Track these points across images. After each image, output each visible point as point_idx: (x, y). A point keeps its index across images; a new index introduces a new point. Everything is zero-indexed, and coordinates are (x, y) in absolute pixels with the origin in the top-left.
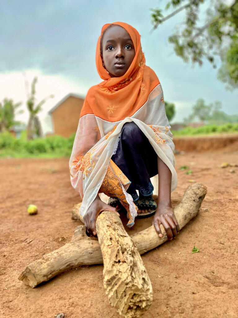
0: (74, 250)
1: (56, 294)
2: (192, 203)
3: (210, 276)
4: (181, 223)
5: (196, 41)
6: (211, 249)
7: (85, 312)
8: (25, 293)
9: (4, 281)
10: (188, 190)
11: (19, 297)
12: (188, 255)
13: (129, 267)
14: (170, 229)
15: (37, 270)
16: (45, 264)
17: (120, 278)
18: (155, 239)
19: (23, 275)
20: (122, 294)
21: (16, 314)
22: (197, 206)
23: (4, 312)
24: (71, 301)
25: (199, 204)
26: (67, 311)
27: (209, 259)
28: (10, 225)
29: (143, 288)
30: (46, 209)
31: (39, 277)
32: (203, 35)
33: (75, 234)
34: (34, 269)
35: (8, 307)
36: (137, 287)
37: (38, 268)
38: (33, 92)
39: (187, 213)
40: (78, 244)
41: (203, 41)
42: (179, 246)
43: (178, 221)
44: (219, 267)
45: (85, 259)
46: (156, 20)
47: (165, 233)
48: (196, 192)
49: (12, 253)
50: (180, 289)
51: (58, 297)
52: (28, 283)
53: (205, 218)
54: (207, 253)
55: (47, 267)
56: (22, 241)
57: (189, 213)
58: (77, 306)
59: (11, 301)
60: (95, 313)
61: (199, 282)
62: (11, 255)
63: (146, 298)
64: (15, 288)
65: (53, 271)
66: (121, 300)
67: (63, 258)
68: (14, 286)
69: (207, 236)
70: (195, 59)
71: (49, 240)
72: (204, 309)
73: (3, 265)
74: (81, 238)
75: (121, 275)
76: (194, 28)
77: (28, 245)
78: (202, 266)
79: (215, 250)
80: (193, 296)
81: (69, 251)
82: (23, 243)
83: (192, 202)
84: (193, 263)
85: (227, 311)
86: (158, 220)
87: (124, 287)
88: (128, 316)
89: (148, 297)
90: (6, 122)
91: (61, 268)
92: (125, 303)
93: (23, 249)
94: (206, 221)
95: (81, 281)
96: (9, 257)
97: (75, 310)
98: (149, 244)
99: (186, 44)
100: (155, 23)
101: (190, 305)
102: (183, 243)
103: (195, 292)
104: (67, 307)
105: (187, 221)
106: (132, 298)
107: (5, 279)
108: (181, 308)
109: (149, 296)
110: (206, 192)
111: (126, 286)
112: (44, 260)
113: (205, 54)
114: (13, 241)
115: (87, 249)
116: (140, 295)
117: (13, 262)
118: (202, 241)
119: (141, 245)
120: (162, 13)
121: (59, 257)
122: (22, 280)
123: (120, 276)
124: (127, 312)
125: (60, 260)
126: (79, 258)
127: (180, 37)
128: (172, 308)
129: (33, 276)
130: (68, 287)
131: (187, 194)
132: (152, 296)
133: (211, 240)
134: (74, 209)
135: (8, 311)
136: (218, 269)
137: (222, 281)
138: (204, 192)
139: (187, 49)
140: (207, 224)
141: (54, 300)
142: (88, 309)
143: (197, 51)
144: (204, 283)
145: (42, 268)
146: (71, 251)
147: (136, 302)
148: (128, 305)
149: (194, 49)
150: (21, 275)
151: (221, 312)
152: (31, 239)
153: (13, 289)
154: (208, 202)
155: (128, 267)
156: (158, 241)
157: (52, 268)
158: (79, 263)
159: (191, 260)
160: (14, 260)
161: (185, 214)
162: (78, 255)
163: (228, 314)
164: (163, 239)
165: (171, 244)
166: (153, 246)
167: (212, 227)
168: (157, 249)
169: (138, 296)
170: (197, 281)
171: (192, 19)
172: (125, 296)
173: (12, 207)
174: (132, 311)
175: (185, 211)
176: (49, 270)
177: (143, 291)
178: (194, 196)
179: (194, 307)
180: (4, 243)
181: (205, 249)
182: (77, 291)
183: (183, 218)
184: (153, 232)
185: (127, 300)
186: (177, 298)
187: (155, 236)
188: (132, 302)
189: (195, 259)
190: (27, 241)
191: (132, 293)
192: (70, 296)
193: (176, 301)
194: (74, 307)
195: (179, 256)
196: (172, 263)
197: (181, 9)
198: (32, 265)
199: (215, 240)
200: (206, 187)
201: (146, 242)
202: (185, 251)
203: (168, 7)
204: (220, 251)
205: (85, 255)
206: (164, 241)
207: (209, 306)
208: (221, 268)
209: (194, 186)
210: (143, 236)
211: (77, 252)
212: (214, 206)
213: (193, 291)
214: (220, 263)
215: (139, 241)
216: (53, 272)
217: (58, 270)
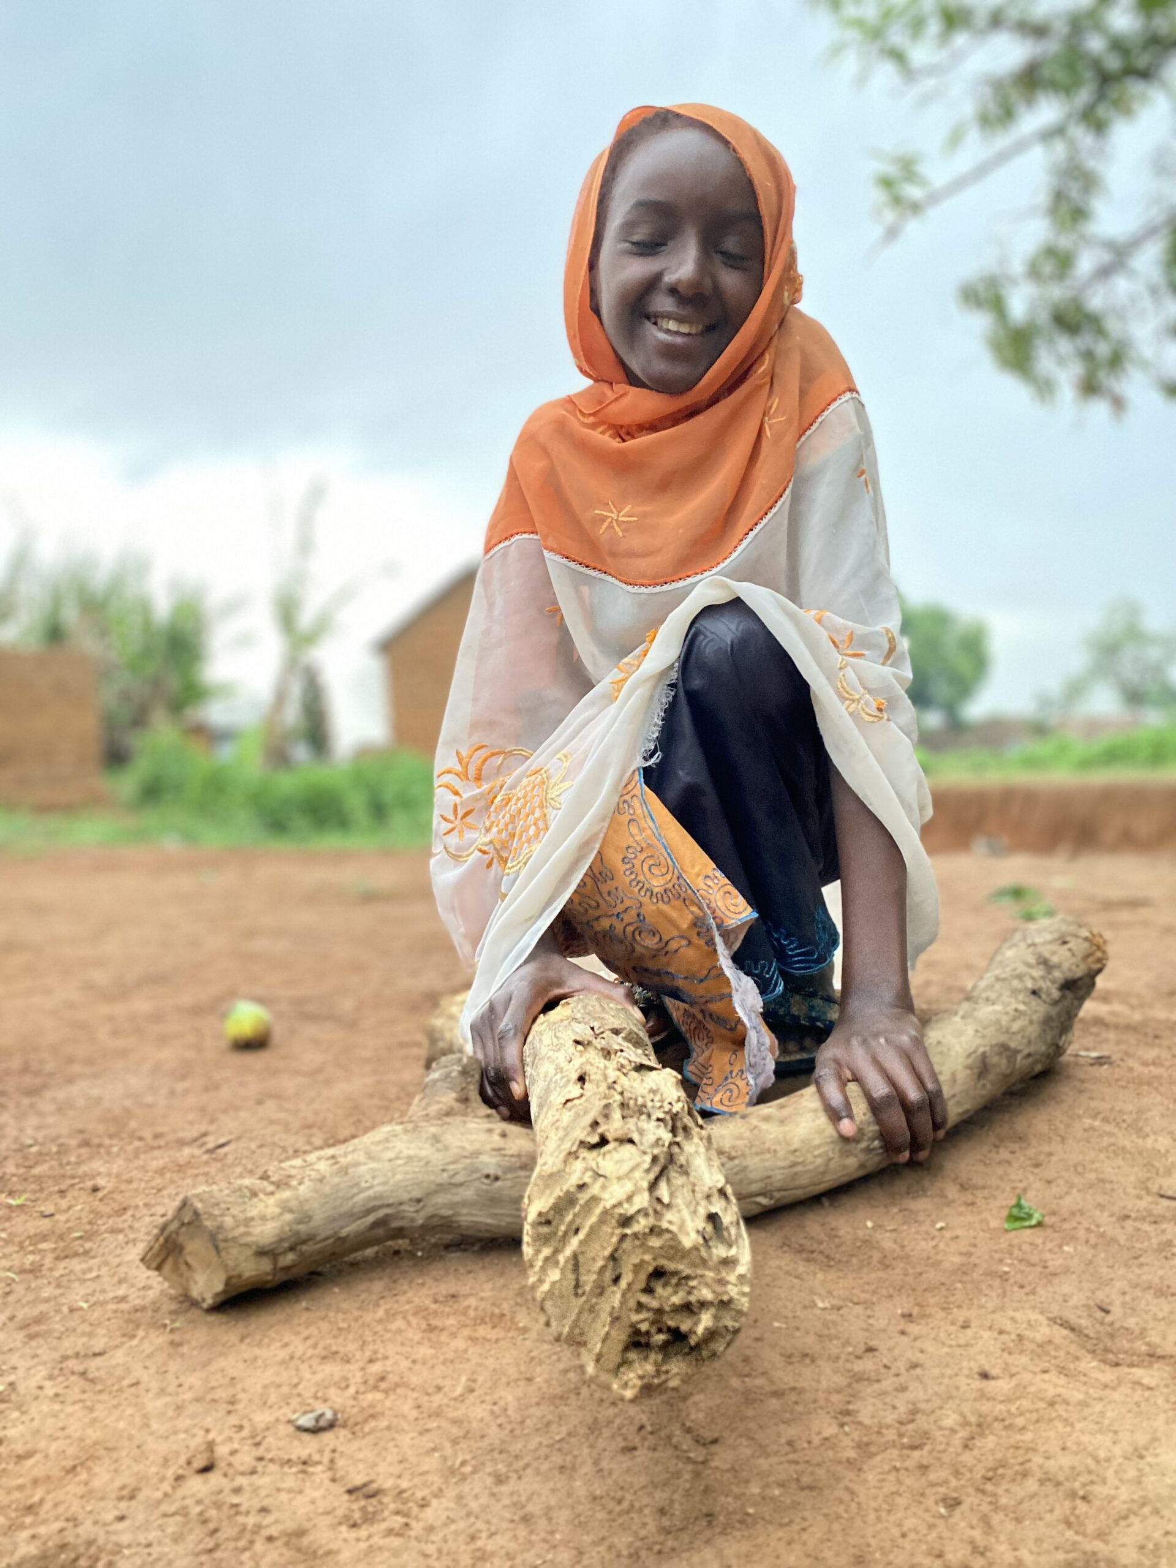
0: (412, 1152)
1: (309, 1342)
2: (1024, 1003)
3: (1084, 1322)
4: (957, 1089)
5: (1096, 301)
6: (1104, 1218)
7: (437, 1414)
8: (165, 1326)
9: (79, 1279)
10: (1010, 948)
11: (135, 1342)
12: (982, 1234)
13: (648, 1159)
14: (897, 1101)
15: (228, 1221)
16: (271, 1201)
17: (595, 1199)
18: (818, 1147)
19: (166, 1241)
20: (603, 1269)
21: (115, 1402)
22: (1047, 1021)
23: (61, 1392)
24: (376, 1368)
25: (1059, 1014)
26: (352, 1402)
27: (1089, 1256)
28: (136, 1082)
29: (703, 1249)
30: (312, 1030)
31: (235, 1251)
32: (1132, 274)
33: (427, 1091)
34: (216, 1212)
35: (83, 1374)
36: (674, 1237)
37: (234, 1211)
38: (305, 546)
39: (992, 1047)
40: (433, 1130)
41: (1133, 299)
42: (943, 1195)
43: (941, 1078)
44: (1138, 1292)
45: (464, 1203)
46: (897, 201)
47: (869, 1124)
48: (1047, 955)
49: (130, 1181)
50: (920, 1355)
51: (320, 1350)
52: (187, 1280)
53: (1087, 1085)
54: (1081, 1233)
55: (281, 1214)
56: (182, 1143)
57: (1003, 1048)
58: (399, 1391)
59: (97, 1350)
60: (482, 1419)
61: (1019, 1335)
62: (123, 1187)
63: (714, 1292)
64: (124, 1306)
65: (304, 1237)
66: (594, 1300)
67: (357, 1184)
68: (123, 1299)
69: (1093, 1162)
70: (1090, 388)
71: (309, 1143)
72: (1028, 1436)
73: (85, 1220)
74: (452, 1109)
75: (604, 1187)
76: (1087, 241)
77: (205, 1157)
78: (1050, 1282)
79: (1129, 1223)
80: (978, 1384)
81: (390, 1154)
82: (187, 1151)
83: (1021, 997)
84: (1006, 1269)
85: (1146, 1449)
86: (838, 1063)
87: (612, 1234)
88: (625, 1378)
89: (726, 1293)
90: (173, 683)
91: (342, 1228)
92: (611, 1314)
93: (181, 1168)
94: (1091, 1098)
95: (436, 1301)
96: (116, 1196)
97: (388, 1403)
98: (783, 1168)
99: (1043, 317)
100: (889, 216)
101: (957, 1417)
102: (962, 1186)
103: (994, 1372)
104: (352, 1390)
105: (989, 1086)
106: (649, 1290)
107: (84, 1272)
108: (911, 1427)
109: (733, 1291)
110: (1099, 960)
111: (619, 1231)
112: (265, 1183)
113: (1145, 365)
114: (141, 1139)
115: (476, 1154)
116: (688, 1278)
117: (130, 1213)
118: (1061, 1182)
119: (745, 1169)
120: (924, 169)
121: (336, 1180)
122: (159, 1268)
123: (595, 1189)
124: (624, 1363)
125: (341, 1194)
126: (436, 1192)
127: (1013, 281)
128: (866, 1427)
129: (210, 1245)
130: (368, 1317)
131: (1001, 962)
132: (747, 1289)
133: (1114, 1178)
134: (438, 1016)
135: (77, 1390)
136: (1133, 1299)
137: (1144, 1348)
138: (1090, 960)
139: (1051, 341)
140: (1099, 1113)
141: (296, 1362)
142: (452, 1403)
143: (1103, 349)
144: (1050, 1342)
145: (253, 1212)
146: (397, 1158)
147: (667, 1309)
148: (625, 1322)
149: (1086, 340)
150: (157, 1239)
151: (1117, 1450)
152: (223, 1135)
153: (115, 1311)
154: (1116, 1027)
155: (638, 1159)
156: (830, 1159)
157: (299, 1222)
158: (432, 1216)
159: (997, 1256)
160: (137, 1207)
161: (981, 1050)
162: (432, 1178)
163: (1149, 1459)
164: (862, 1157)
165: (900, 1185)
166: (806, 1185)
167: (1124, 1125)
168: (825, 1200)
169: (677, 1285)
170: (1009, 1333)
171: (1074, 191)
172: (616, 1280)
173: (157, 1017)
174: (646, 1358)
175: (983, 1037)
176: (287, 1228)
177: (704, 1262)
178: (1038, 972)
179: (979, 1425)
180: (99, 1146)
181: (1073, 1214)
182: (410, 1334)
183: (970, 1067)
184: (809, 1116)
185: (624, 1295)
186: (896, 1390)
187: (820, 1132)
188: (649, 1309)
189: (1016, 1252)
190: (204, 1144)
191: (648, 1263)
192: (375, 1352)
193: (888, 1399)
194: (386, 1392)
195: (933, 1238)
196: (894, 1263)
197: (1021, 147)
198: (210, 1192)
199: (1132, 1178)
200: (1101, 936)
201: (768, 1156)
202: (970, 1218)
203: (955, 139)
204: (1154, 1227)
205: (461, 1184)
206: (862, 1166)
207: (1059, 1425)
208: (1149, 1296)
209: (1040, 931)
210: (755, 1127)
211: (428, 1163)
212: (1146, 1044)
213: (987, 1367)
214: (1145, 1278)
215: (733, 1147)
216: (304, 1242)
217: (327, 1238)
